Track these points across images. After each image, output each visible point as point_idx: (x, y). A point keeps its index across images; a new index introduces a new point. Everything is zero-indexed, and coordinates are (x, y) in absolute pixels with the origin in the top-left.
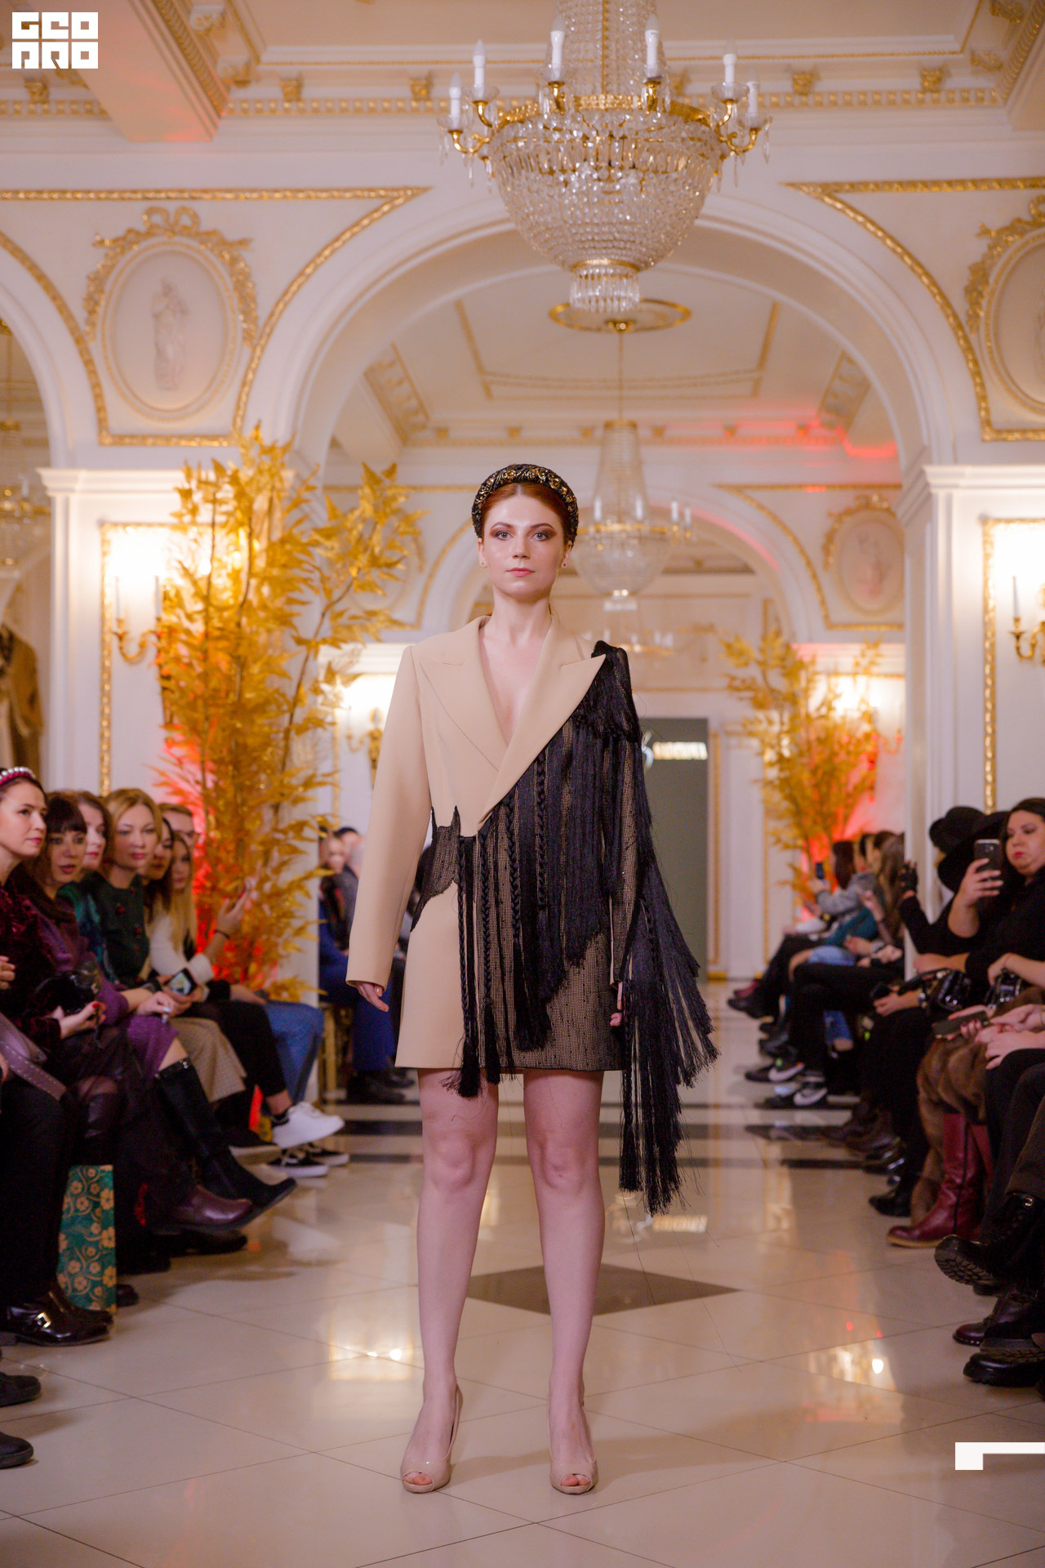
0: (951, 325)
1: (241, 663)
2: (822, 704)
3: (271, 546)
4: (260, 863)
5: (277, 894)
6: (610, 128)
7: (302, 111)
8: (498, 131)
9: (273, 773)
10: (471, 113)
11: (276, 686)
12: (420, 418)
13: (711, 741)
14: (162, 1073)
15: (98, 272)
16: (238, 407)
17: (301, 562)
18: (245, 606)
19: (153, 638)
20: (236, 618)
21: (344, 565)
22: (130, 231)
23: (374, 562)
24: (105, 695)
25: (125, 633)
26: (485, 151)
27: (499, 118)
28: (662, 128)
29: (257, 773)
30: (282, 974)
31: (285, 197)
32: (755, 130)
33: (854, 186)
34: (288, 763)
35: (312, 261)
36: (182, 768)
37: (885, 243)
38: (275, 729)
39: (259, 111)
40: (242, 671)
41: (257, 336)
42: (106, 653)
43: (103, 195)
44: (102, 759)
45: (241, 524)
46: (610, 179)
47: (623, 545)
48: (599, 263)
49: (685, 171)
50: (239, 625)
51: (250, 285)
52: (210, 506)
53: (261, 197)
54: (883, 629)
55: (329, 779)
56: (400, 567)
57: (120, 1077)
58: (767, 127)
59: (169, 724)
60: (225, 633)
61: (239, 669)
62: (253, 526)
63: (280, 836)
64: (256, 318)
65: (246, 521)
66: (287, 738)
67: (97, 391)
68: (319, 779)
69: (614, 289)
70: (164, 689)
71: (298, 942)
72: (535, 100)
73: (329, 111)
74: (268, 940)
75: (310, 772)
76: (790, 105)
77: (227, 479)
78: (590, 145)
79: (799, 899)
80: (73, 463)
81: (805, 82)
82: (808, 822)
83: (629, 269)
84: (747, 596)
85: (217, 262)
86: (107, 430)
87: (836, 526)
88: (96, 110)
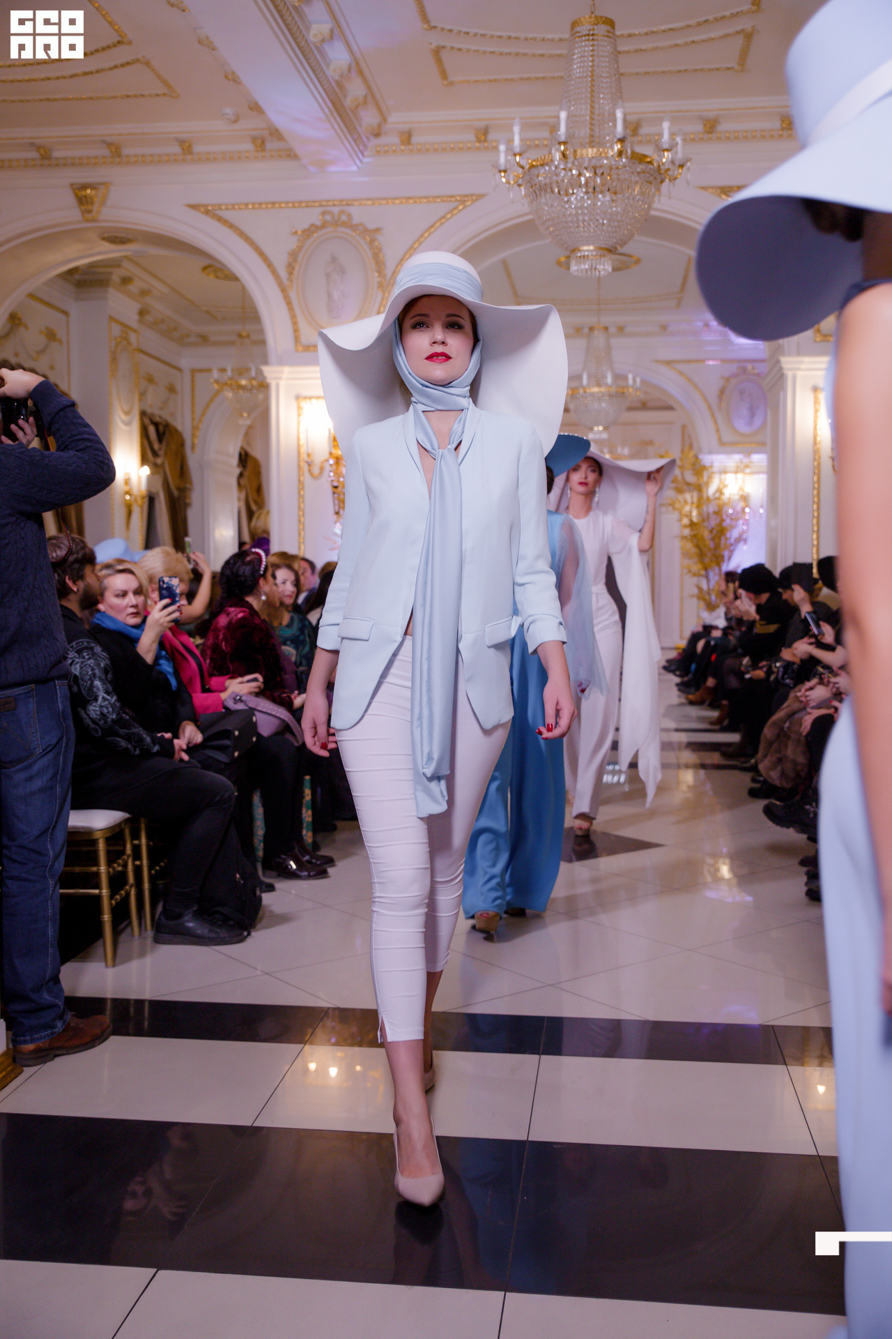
2: (717, 491)
6: (595, 168)
7: (411, 151)
8: (529, 171)
10: (512, 161)
15: (294, 251)
19: (328, 464)
22: (312, 225)
24: (301, 497)
25: (312, 462)
26: (520, 181)
27: (529, 163)
28: (626, 167)
31: (401, 202)
35: (418, 240)
41: (386, 285)
42: (301, 473)
43: (297, 205)
44: (300, 534)
46: (595, 198)
47: (600, 400)
48: (588, 249)
49: (640, 191)
51: (381, 255)
53: (388, 203)
54: (754, 445)
58: (688, 164)
64: (386, 274)
67: (295, 320)
69: (596, 264)
70: (334, 493)
72: (550, 153)
73: (427, 150)
76: (702, 139)
78: (583, 179)
79: (702, 604)
80: (281, 363)
81: (711, 126)
82: (707, 560)
83: (605, 252)
84: (672, 423)
85: (363, 242)
86: (300, 342)
87: (726, 384)
88: (291, 154)
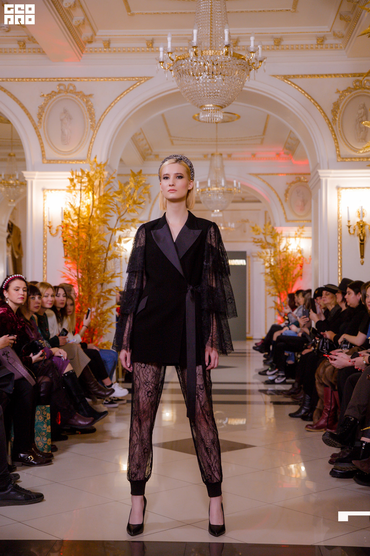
0: (327, 122)
1: (90, 236)
2: (285, 247)
3: (100, 197)
4: (97, 303)
5: (102, 313)
6: (213, 61)
7: (110, 51)
8: (176, 62)
9: (101, 273)
10: (167, 57)
11: (102, 244)
12: (150, 151)
13: (247, 259)
14: (64, 374)
15: (42, 105)
16: (89, 150)
17: (110, 202)
18: (92, 217)
19: (61, 228)
20: (88, 221)
21: (124, 204)
22: (53, 92)
23: (135, 202)
24: (45, 247)
25: (51, 226)
26: (171, 68)
27: (176, 58)
28: (230, 61)
29: (95, 273)
30: (104, 340)
31: (104, 80)
32: (261, 61)
33: (294, 76)
34: (106, 269)
35: (114, 102)
36: (70, 271)
37: (305, 95)
38: (101, 258)
39: (96, 51)
41: (95, 127)
42: (45, 233)
43: (44, 80)
44: (44, 268)
45: (90, 190)
46: (213, 78)
47: (217, 195)
48: (209, 106)
49: (238, 75)
50: (89, 224)
51: (93, 109)
52: (80, 184)
53: (96, 80)
54: (305, 222)
55: (119, 275)
56: (143, 204)
57: (51, 376)
58: (265, 60)
59: (66, 256)
60: (85, 226)
61: (89, 239)
62: (94, 190)
63: (103, 294)
64: (95, 121)
65: (92, 189)
66: (105, 261)
67: (42, 145)
68: (116, 275)
69: (214, 114)
70: (64, 245)
71: (109, 329)
72: (188, 52)
73: (119, 51)
74: (99, 329)
75: (113, 273)
76: (273, 49)
77: (85, 175)
78: (206, 67)
79: (277, 313)
80: (34, 170)
81: (278, 42)
82: (280, 287)
83: (219, 108)
84: (259, 210)
85: (82, 102)
86: (45, 158)
87: (289, 187)
88: (41, 51)
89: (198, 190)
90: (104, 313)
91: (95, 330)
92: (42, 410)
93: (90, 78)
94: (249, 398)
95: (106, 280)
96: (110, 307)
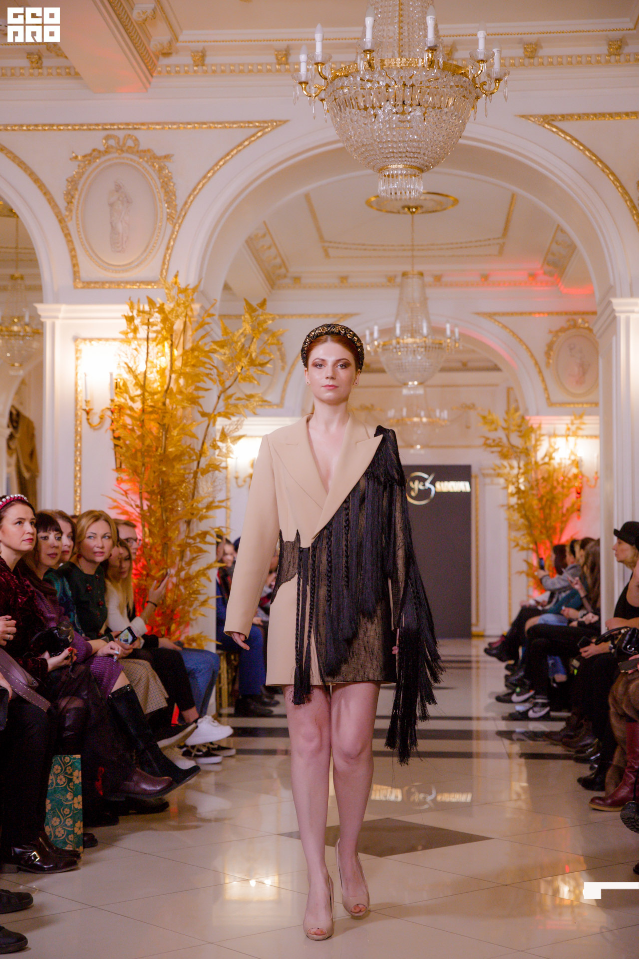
0: (628, 206)
1: (165, 429)
2: (546, 456)
3: (185, 353)
4: (178, 559)
5: (189, 579)
6: (404, 80)
7: (205, 72)
8: (331, 82)
9: (187, 500)
10: (314, 71)
11: (188, 444)
12: (283, 270)
13: (473, 480)
14: (113, 694)
15: (74, 177)
16: (164, 263)
17: (205, 363)
18: (169, 391)
19: (109, 413)
20: (162, 400)
21: (233, 364)
22: (94, 150)
23: (252, 363)
24: (78, 450)
25: (91, 410)
26: (323, 95)
27: (332, 74)
28: (437, 79)
29: (176, 500)
30: (192, 631)
31: (194, 127)
32: (498, 80)
33: (564, 117)
34: (196, 493)
35: (212, 168)
36: (127, 498)
37: (584, 154)
38: (187, 471)
39: (178, 72)
40: (166, 433)
41: (176, 217)
42: (78, 422)
43: (77, 127)
44: (76, 491)
45: (166, 339)
46: (403, 111)
47: (414, 352)
48: (397, 167)
49: (453, 107)
50: (164, 404)
51: (172, 184)
52: (146, 327)
53: (178, 128)
54: (585, 406)
55: (224, 504)
56: (268, 365)
57: (85, 697)
58: (506, 78)
59: (119, 469)
60: (156, 409)
61: (164, 433)
62: (173, 340)
63: (191, 541)
64: (176, 206)
65: (169, 337)
66: (195, 477)
67: (73, 253)
68: (217, 504)
69: (406, 184)
70: (116, 446)
71: (203, 610)
72: (355, 62)
73: (223, 71)
74: (183, 609)
75: (210, 499)
76: (523, 65)
77: (156, 310)
78: (391, 91)
79: (532, 582)
80: (57, 300)
81: (532, 50)
82: (537, 533)
83: (416, 171)
84: (496, 385)
85: (150, 169)
86: (79, 278)
87: (555, 339)
88: (72, 72)
89: (376, 343)
90: (193, 579)
91: (175, 612)
92: (65, 764)
93: (167, 123)
94: (476, 746)
95: (198, 514)
96: (205, 566)
